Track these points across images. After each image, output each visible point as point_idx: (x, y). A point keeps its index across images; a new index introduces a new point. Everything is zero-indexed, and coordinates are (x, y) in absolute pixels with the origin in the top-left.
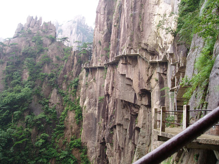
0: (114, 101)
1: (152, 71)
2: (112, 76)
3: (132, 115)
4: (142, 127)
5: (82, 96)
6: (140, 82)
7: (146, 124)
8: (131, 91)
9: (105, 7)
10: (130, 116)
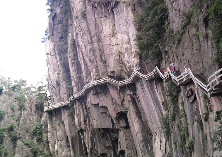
0: (92, 132)
1: (123, 94)
2: (81, 111)
3: (113, 141)
4: (127, 148)
5: (51, 140)
6: (115, 107)
7: (129, 144)
8: (107, 118)
9: (55, 48)
10: (111, 143)
